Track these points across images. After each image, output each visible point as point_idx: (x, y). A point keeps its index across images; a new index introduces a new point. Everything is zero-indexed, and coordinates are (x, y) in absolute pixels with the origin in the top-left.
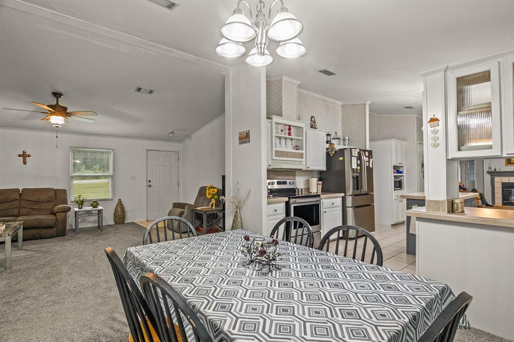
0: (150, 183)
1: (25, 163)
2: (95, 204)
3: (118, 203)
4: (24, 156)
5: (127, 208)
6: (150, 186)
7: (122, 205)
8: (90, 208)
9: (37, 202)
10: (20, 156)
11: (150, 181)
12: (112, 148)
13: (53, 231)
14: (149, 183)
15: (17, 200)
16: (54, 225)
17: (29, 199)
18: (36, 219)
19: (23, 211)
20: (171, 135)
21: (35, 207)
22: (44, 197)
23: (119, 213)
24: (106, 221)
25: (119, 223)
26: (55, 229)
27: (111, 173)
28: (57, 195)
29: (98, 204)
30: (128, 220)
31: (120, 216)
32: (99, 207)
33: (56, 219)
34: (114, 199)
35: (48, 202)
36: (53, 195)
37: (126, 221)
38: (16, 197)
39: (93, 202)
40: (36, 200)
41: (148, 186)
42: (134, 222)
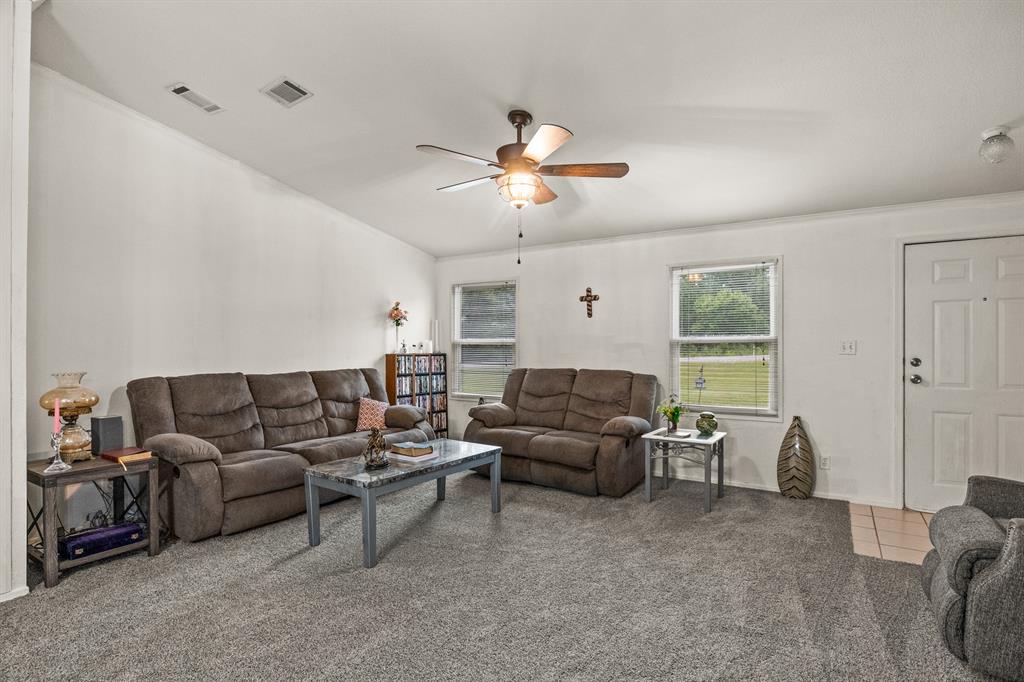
0: (917, 371)
1: (590, 315)
2: (708, 425)
3: (792, 428)
4: (589, 298)
5: (823, 449)
6: (917, 380)
7: (805, 438)
8: (695, 437)
9: (594, 402)
10: (582, 299)
11: (916, 362)
12: (776, 254)
13: (587, 480)
14: (911, 371)
15: (564, 393)
16: (588, 466)
17: (582, 394)
19: (570, 419)
20: (995, 149)
22: (607, 391)
23: (792, 463)
24: (757, 476)
25: (794, 492)
26: (592, 474)
27: (772, 335)
28: (634, 391)
29: (715, 426)
30: (827, 491)
31: (794, 472)
32: (718, 435)
33: (597, 450)
34: (780, 413)
35: (615, 403)
36: (625, 388)
37: (818, 493)
38: (563, 386)
39: (703, 416)
40: (594, 397)
41: (908, 382)
42: (848, 502)
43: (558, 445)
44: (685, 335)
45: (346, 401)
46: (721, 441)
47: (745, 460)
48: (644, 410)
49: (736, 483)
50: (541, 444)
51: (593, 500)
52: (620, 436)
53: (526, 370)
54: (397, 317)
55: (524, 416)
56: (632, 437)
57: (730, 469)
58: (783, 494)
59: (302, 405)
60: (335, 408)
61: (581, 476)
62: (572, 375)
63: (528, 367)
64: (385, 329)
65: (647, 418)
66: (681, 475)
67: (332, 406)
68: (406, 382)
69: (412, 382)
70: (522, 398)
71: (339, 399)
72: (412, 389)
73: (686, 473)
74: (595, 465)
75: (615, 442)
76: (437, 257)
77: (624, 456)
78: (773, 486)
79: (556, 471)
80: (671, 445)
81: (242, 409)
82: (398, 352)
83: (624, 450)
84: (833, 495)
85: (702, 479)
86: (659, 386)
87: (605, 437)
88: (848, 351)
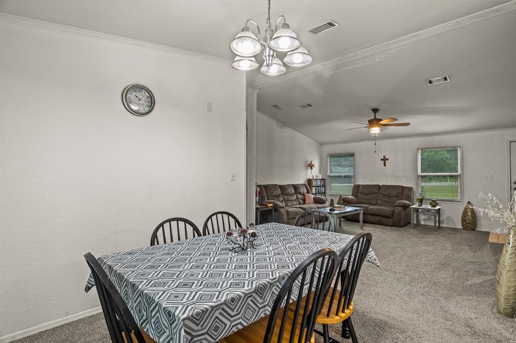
1: (385, 165)
2: (434, 203)
3: (467, 206)
4: (385, 160)
6: (515, 189)
7: (472, 209)
8: (429, 207)
9: (389, 196)
10: (382, 160)
11: (515, 183)
12: (459, 144)
13: (390, 221)
14: (514, 186)
16: (391, 216)
17: (383, 193)
18: (380, 209)
19: (379, 202)
21: (387, 200)
22: (394, 193)
23: (467, 218)
24: (454, 223)
25: (468, 228)
26: (392, 219)
27: (459, 173)
28: (404, 192)
29: (437, 204)
30: (481, 228)
31: (468, 221)
32: (438, 207)
33: (393, 211)
34: (462, 200)
35: (396, 196)
36: (401, 191)
37: (478, 229)
38: (376, 191)
39: (432, 201)
40: (388, 194)
41: (512, 190)
42: (490, 232)
43: (378, 209)
44: (424, 173)
45: (301, 194)
46: (439, 209)
47: (448, 217)
48: (409, 199)
49: (444, 226)
50: (371, 209)
51: (393, 227)
52: (401, 206)
53: (360, 185)
54: (311, 166)
55: (361, 201)
56: (406, 207)
57: (442, 221)
58: (464, 229)
59: (291, 195)
60: (300, 196)
61: (388, 219)
62: (379, 187)
63: (361, 184)
64: (307, 170)
65: (410, 202)
66: (422, 223)
67: (298, 195)
68: (314, 188)
69: (316, 189)
70: (359, 194)
71: (300, 194)
72: (316, 192)
73: (425, 222)
74: (393, 216)
75: (400, 209)
76: (322, 144)
77: (403, 213)
78: (460, 226)
79: (378, 218)
80: (420, 210)
81: (279, 195)
82: (312, 178)
83: (403, 211)
84: (484, 230)
85: (433, 224)
86: (414, 191)
87: (396, 207)
88: (489, 179)
